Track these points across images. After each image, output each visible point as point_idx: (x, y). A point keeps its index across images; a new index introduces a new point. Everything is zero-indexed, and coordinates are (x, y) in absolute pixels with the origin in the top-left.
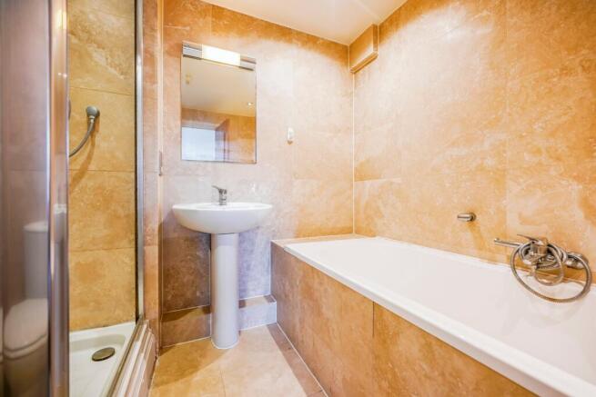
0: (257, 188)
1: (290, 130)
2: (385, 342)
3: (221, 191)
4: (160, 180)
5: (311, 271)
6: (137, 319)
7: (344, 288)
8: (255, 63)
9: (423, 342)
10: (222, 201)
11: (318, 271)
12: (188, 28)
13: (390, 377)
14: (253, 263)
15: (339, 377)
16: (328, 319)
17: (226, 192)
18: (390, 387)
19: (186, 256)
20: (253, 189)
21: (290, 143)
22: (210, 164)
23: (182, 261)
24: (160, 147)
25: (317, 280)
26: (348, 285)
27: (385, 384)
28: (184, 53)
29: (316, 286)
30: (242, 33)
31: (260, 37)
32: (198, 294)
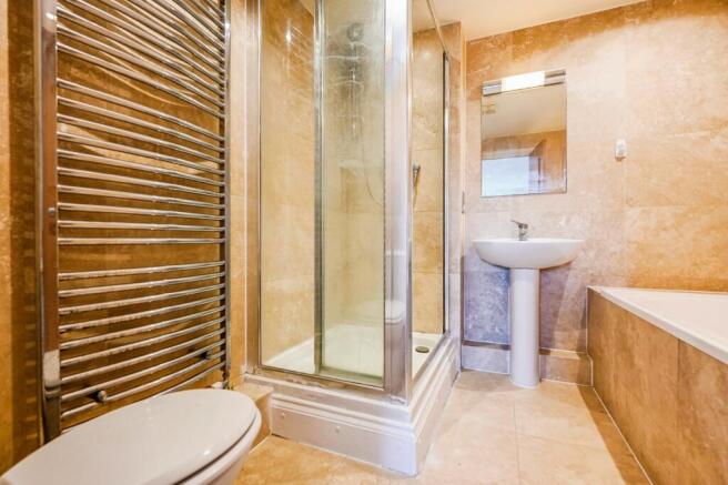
0: (568, 221)
1: (620, 142)
2: (687, 382)
3: (520, 226)
4: (463, 217)
5: (626, 315)
6: (444, 331)
7: (654, 328)
8: (564, 74)
9: (718, 373)
10: (522, 236)
11: (632, 314)
12: (488, 67)
13: (692, 421)
14: (562, 309)
15: (649, 436)
16: (640, 370)
17: (526, 226)
18: (693, 434)
19: (486, 290)
20: (562, 223)
21: (619, 159)
22: (510, 199)
23: (481, 295)
24: (462, 188)
25: (630, 326)
26: (658, 325)
27: (688, 432)
28: (485, 93)
29: (629, 331)
30: (547, 46)
31: (571, 40)
32: (497, 330)
